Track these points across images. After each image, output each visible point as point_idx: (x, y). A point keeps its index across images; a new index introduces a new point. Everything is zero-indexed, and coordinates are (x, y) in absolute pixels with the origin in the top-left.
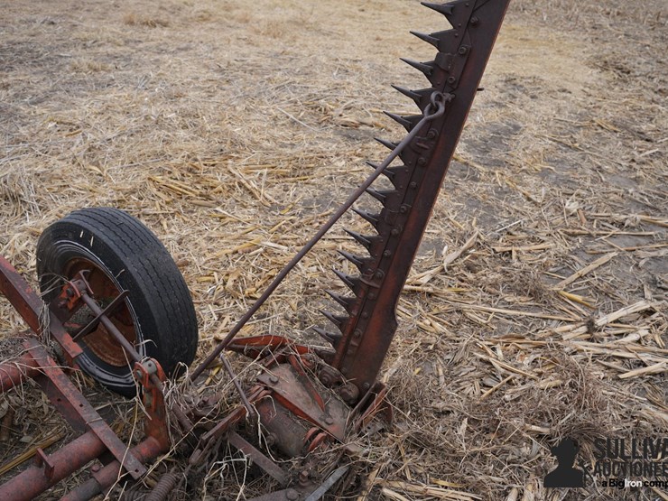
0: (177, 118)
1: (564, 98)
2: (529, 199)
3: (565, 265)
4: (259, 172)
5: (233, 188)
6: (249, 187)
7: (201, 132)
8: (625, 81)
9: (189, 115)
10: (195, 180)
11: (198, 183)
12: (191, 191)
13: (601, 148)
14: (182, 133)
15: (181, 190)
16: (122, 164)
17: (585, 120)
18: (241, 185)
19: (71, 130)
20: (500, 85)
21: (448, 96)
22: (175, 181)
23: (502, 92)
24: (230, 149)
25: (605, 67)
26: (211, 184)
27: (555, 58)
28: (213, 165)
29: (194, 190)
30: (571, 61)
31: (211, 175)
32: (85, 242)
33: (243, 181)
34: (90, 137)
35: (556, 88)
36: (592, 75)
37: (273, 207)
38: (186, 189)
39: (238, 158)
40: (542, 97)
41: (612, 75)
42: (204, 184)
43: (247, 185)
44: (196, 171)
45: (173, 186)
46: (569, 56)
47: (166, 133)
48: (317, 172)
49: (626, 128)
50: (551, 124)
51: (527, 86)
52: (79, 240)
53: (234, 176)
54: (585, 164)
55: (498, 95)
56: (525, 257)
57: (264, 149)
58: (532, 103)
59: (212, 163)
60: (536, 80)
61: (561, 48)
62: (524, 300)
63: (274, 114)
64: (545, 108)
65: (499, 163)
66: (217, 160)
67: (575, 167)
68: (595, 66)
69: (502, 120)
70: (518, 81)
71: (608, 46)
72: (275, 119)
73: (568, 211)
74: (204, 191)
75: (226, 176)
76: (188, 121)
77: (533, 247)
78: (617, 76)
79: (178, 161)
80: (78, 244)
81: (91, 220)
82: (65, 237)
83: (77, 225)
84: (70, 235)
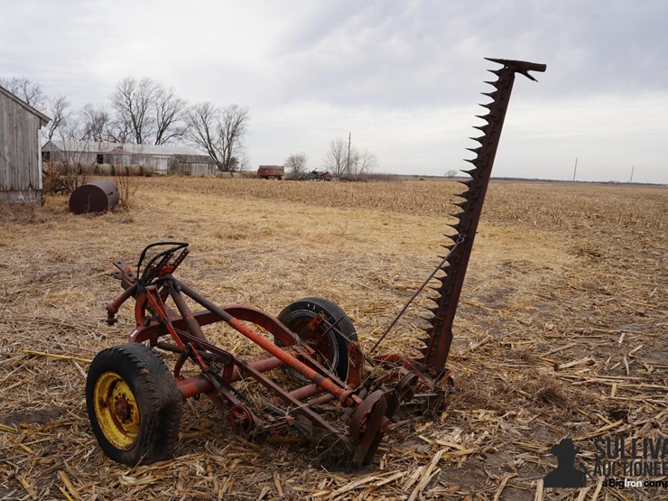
1: (547, 273)
2: (521, 323)
3: (543, 349)
8: (596, 262)
13: (572, 299)
17: (563, 285)
20: (499, 266)
21: (465, 236)
23: (501, 270)
25: (581, 253)
27: (542, 249)
30: (555, 251)
32: (311, 308)
35: (541, 267)
36: (571, 259)
37: (367, 325)
40: (531, 272)
41: (586, 258)
46: (553, 247)
48: (387, 310)
49: (592, 288)
50: (537, 287)
51: (520, 267)
52: (308, 308)
54: (559, 307)
55: (498, 272)
56: (519, 346)
58: (523, 276)
60: (526, 263)
61: (547, 243)
62: (521, 361)
64: (533, 278)
65: (501, 307)
67: (553, 308)
68: (573, 253)
69: (502, 286)
70: (513, 264)
71: (585, 239)
73: (547, 328)
77: (523, 342)
78: (589, 259)
80: (306, 310)
81: (312, 300)
82: (298, 309)
83: (306, 302)
84: (302, 307)
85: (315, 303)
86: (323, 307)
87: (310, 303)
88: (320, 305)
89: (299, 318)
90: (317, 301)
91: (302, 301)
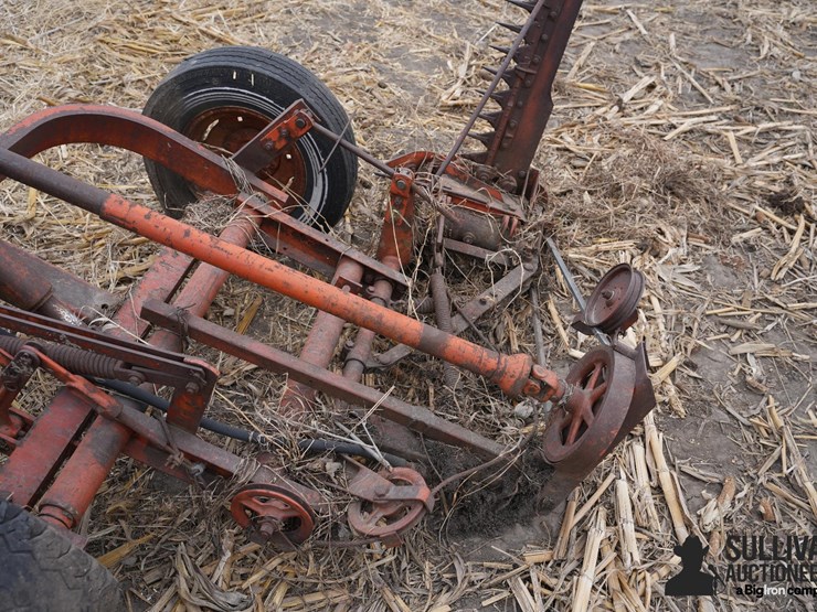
5: (198, 38)
6: (214, 34)
10: (150, 36)
11: (155, 37)
15: (145, 49)
16: (38, 32)
18: (203, 32)
22: (129, 40)
26: (170, 38)
28: (153, 16)
32: (242, 81)
33: (205, 29)
38: (148, 48)
42: (161, 38)
43: (210, 31)
44: (142, 25)
45: (132, 46)
53: (187, 24)
59: (150, 14)
66: (151, 8)
75: (178, 25)
80: (228, 88)
81: (236, 59)
82: (204, 86)
83: (224, 67)
84: (215, 80)
85: (251, 67)
86: (276, 77)
87: (237, 69)
88: (267, 73)
89: (208, 105)
90: (251, 61)
91: (212, 64)
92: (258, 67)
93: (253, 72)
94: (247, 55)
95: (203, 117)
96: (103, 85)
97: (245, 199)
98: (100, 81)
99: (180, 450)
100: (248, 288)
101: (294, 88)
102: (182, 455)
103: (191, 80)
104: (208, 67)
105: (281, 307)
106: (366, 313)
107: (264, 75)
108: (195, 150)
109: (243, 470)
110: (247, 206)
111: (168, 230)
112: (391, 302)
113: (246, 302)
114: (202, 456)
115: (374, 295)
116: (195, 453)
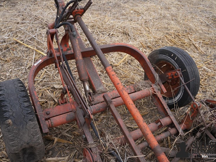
0: (170, 16)
4: (199, 41)
5: (191, 45)
6: (196, 46)
7: (179, 23)
9: (174, 16)
10: (179, 40)
11: (180, 41)
12: (177, 43)
14: (172, 22)
15: (175, 42)
16: (155, 29)
18: (193, 44)
19: (138, 14)
22: (172, 38)
24: (189, 31)
26: (184, 42)
28: (184, 36)
29: (178, 43)
31: (183, 39)
32: (173, 58)
33: (194, 44)
34: (144, 18)
37: (204, 55)
38: (176, 42)
39: (191, 35)
42: (181, 41)
43: (195, 45)
44: (179, 36)
45: (172, 40)
47: (168, 21)
52: (171, 57)
53: (191, 41)
57: (199, 33)
59: (183, 35)
63: (202, 21)
66: (185, 34)
72: (202, 23)
74: (181, 44)
75: (188, 40)
76: (174, 18)
79: (172, 31)
80: (169, 58)
81: (176, 51)
82: (165, 54)
83: (171, 52)
84: (167, 54)
85: (177, 55)
86: (183, 61)
87: (174, 54)
88: (181, 58)
89: (164, 59)
90: (179, 54)
91: (169, 50)
92: (179, 56)
93: (177, 56)
94: (179, 52)
95: (162, 62)
96: (158, 46)
97: (154, 86)
98: (158, 45)
99: (83, 130)
100: (147, 109)
101: (186, 66)
102: (82, 131)
103: (163, 52)
104: (167, 50)
105: (151, 118)
106: (145, 131)
107: (179, 58)
108: (151, 68)
109: (91, 144)
110: (153, 89)
111: (115, 81)
112: (173, 135)
113: (144, 111)
114: (86, 134)
115: (169, 130)
116: (85, 133)
